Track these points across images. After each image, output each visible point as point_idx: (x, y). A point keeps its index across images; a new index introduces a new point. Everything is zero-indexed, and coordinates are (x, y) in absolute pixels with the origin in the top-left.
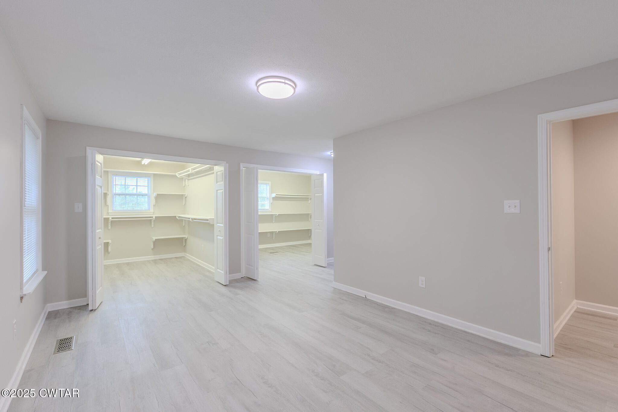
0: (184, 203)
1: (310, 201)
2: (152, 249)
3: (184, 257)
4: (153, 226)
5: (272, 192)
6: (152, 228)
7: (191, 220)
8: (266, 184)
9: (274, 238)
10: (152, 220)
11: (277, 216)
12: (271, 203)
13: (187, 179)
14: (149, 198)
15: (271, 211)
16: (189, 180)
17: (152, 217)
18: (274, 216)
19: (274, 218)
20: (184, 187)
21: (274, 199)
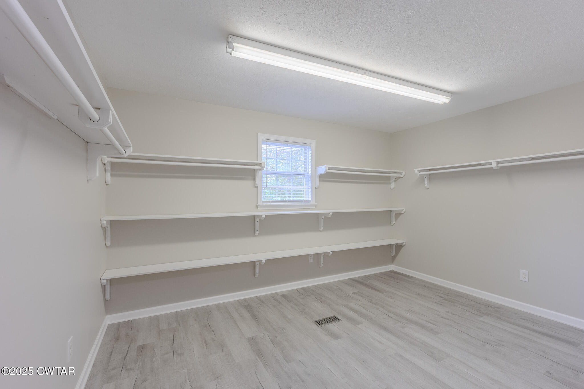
1: (394, 183)
5: (317, 163)
8: (306, 145)
9: (322, 265)
11: (330, 216)
12: (316, 188)
15: (316, 206)
18: (323, 217)
19: (323, 220)
21: (325, 178)
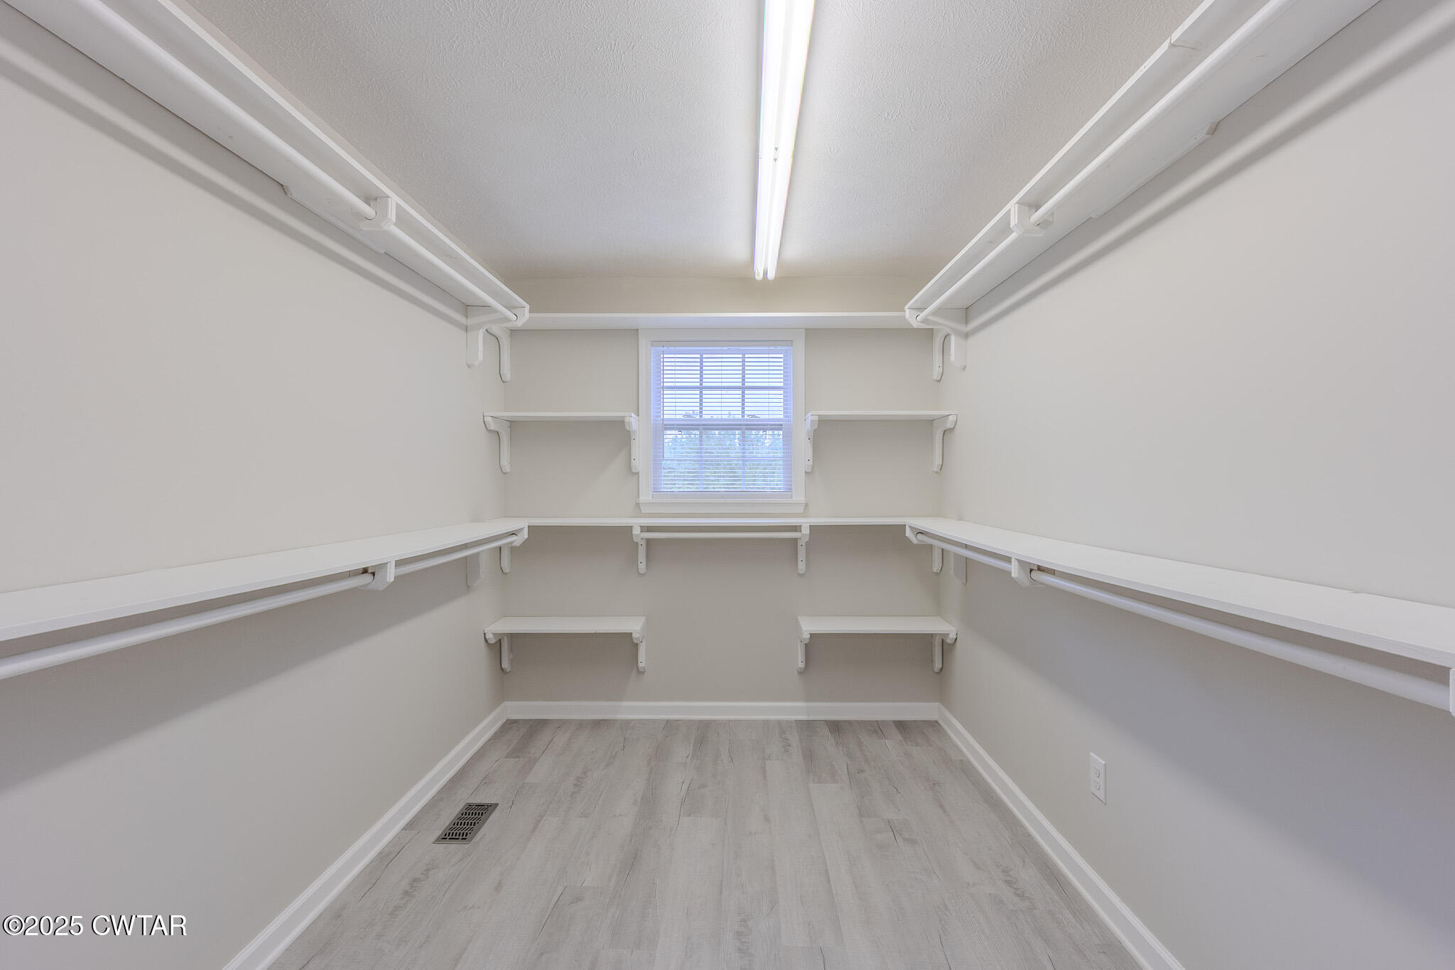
0: (938, 461)
2: (801, 673)
3: (934, 724)
4: (802, 566)
6: (801, 575)
7: (1014, 574)
10: (800, 543)
13: (957, 333)
14: (788, 440)
16: (967, 336)
17: (796, 528)
20: (939, 381)
